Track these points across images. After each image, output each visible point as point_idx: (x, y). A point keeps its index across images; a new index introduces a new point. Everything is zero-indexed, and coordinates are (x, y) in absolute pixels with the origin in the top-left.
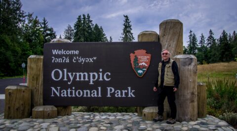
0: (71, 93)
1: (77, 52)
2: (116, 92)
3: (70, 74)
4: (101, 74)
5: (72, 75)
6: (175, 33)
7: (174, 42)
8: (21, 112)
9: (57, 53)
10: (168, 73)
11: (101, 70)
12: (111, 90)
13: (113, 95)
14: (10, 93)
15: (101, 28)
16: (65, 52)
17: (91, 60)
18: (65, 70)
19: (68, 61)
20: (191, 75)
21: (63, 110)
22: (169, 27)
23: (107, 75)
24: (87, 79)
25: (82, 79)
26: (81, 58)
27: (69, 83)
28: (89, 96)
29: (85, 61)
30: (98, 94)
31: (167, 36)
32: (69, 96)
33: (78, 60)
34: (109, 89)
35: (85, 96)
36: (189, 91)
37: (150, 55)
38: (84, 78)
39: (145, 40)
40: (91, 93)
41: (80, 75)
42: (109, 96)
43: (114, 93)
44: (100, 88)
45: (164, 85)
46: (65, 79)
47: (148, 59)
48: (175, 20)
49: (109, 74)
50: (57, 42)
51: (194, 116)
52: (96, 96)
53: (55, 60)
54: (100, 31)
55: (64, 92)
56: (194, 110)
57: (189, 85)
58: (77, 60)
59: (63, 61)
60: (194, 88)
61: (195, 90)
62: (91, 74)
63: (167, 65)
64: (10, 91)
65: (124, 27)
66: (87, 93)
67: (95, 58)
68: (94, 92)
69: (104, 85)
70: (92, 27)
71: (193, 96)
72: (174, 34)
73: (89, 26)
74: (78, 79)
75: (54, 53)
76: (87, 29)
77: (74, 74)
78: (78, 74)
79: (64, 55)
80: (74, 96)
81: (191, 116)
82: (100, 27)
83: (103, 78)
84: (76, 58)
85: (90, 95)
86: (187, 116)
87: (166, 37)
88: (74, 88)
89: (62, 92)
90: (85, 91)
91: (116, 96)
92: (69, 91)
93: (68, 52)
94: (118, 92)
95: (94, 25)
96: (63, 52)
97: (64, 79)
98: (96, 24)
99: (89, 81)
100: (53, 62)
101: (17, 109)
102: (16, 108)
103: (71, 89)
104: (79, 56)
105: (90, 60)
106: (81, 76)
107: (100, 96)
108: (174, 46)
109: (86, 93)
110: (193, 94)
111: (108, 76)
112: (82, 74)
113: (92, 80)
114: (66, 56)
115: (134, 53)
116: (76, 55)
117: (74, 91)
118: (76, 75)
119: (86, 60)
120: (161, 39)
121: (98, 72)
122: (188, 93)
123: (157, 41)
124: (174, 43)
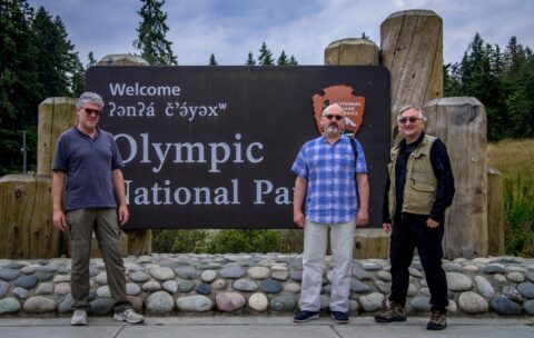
0: (162, 196)
1: (175, 91)
2: (277, 192)
3: (157, 147)
4: (238, 146)
5: (163, 148)
6: (425, 44)
7: (423, 66)
8: (45, 242)
9: (121, 93)
10: (416, 177)
11: (238, 137)
12: (264, 187)
13: (269, 198)
14: (19, 191)
15: (59, 23)
16: (145, 91)
17: (213, 111)
18: (145, 137)
19: (151, 113)
20: (474, 147)
21: (137, 240)
22: (412, 28)
23: (255, 148)
24: (202, 159)
25: (190, 159)
26: (187, 106)
27: (155, 170)
28: (208, 202)
29: (197, 114)
30: (230, 197)
31: (405, 51)
32: (156, 202)
33: (179, 110)
34: (259, 183)
35: (198, 202)
36: (469, 186)
37: (362, 99)
38: (196, 156)
39: (348, 60)
40: (213, 196)
41: (184, 151)
42: (259, 201)
43: (273, 195)
44: (235, 182)
45: (404, 210)
46: (146, 159)
47: (357, 108)
48: (425, 11)
49: (261, 146)
50: (121, 64)
51: (481, 245)
52: (226, 202)
53: (116, 110)
54: (55, 33)
55: (141, 192)
56: (481, 231)
57: (471, 168)
58: (176, 111)
59: (137, 113)
60: (481, 177)
61: (483, 184)
62: (214, 146)
63: (415, 154)
64: (17, 187)
65: (142, 20)
66: (203, 194)
67: (223, 106)
68: (221, 192)
69: (247, 174)
70: (27, 17)
71: (479, 198)
72: (423, 47)
73: (18, 16)
74: (178, 159)
75: (114, 93)
76: (11, 25)
77: (169, 145)
78: (179, 147)
79: (140, 98)
80: (168, 202)
81: (476, 245)
82: (53, 20)
83: (244, 156)
84: (174, 105)
85: (212, 199)
86: (466, 244)
87: (403, 54)
88: (167, 182)
89: (137, 192)
90: (198, 191)
91: (277, 201)
92: (156, 189)
93: (152, 91)
94: (282, 192)
95: (36, 11)
96: (138, 90)
97: (142, 159)
98: (42, 9)
99: (208, 165)
100: (111, 115)
101: (37, 234)
102: (34, 230)
103: (162, 185)
104: (181, 99)
105: (209, 111)
106: (187, 152)
107: (236, 201)
108: (423, 77)
109: (201, 196)
110: (478, 191)
111: (256, 152)
112: (190, 147)
113: (214, 161)
114: (147, 100)
115: (323, 94)
116: (172, 99)
117: (168, 191)
118: (173, 149)
119: (198, 110)
120: (389, 60)
121: (231, 141)
122: (467, 190)
123: (376, 63)
124: (425, 69)
